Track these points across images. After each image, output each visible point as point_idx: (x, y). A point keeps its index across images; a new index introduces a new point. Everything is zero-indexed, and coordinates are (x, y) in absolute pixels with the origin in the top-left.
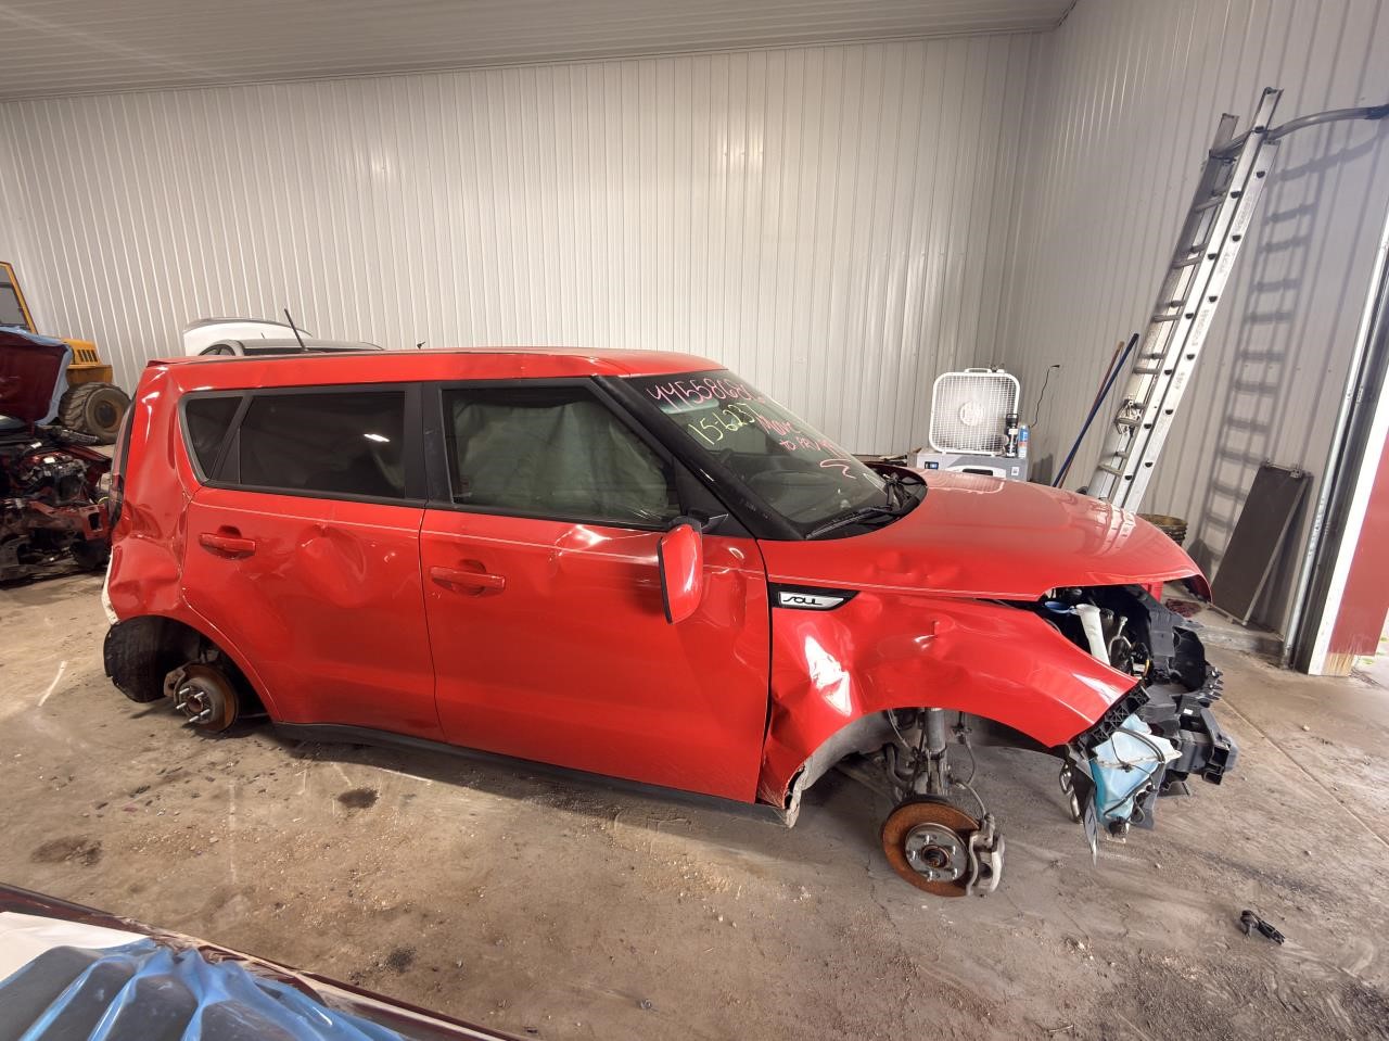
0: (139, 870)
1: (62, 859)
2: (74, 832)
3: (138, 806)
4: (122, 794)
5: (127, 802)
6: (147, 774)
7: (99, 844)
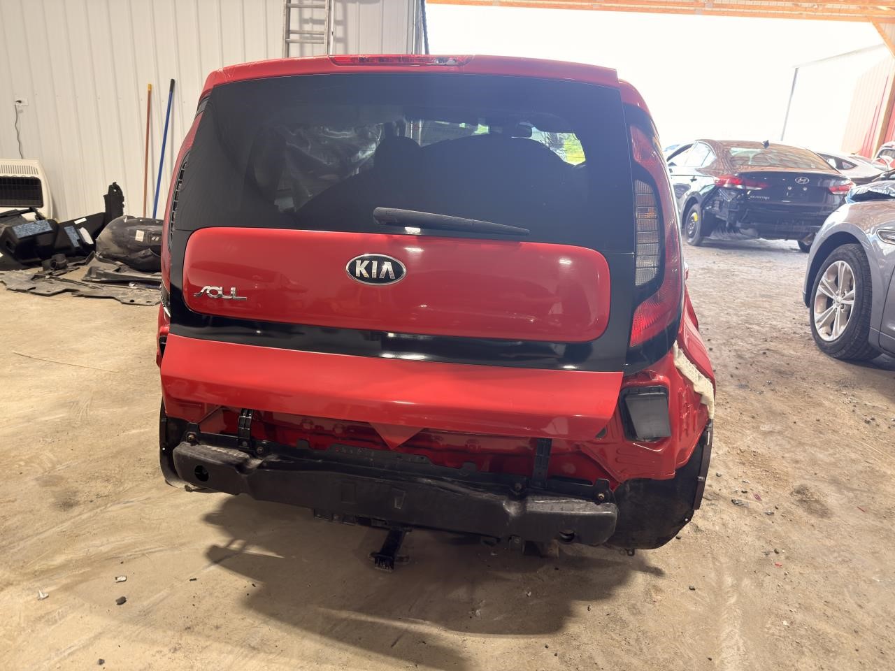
0: (787, 468)
1: (817, 501)
2: (800, 512)
3: (751, 496)
4: (751, 512)
5: (754, 504)
6: (722, 511)
7: (791, 494)
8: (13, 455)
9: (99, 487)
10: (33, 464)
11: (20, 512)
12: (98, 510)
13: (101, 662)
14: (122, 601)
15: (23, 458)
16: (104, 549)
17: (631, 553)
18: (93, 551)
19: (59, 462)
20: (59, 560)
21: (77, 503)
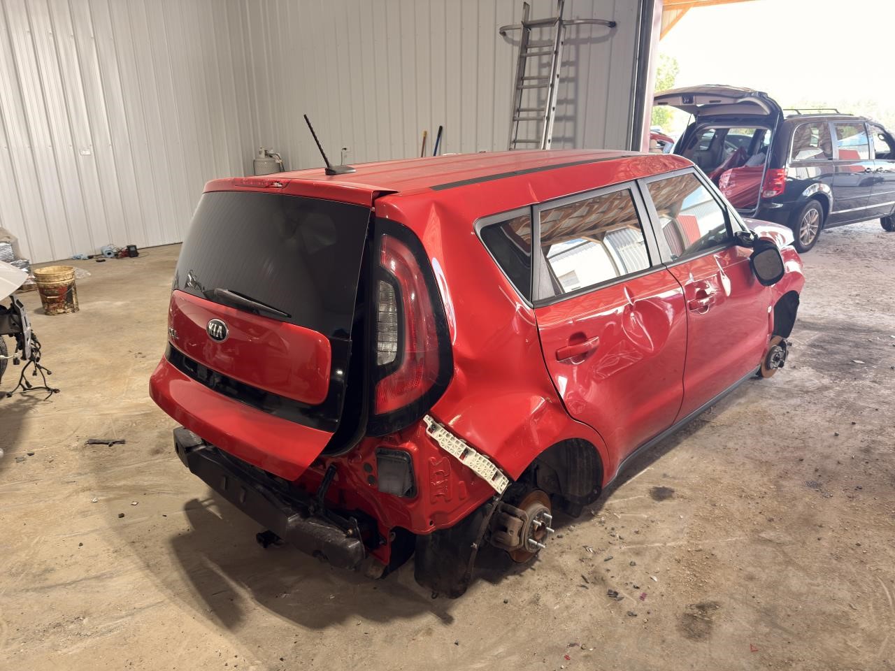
0: (728, 581)
1: (709, 622)
2: (671, 624)
3: (638, 593)
4: (615, 606)
5: (629, 601)
7: (690, 605)
12: (166, 459)
13: (81, 545)
14: (122, 516)
16: (146, 483)
17: (434, 596)
18: (141, 483)
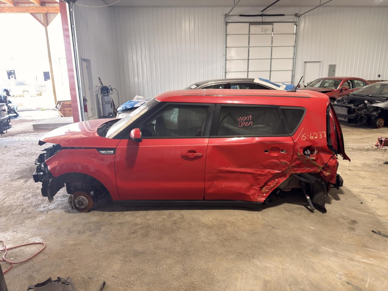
8: (354, 243)
9: (342, 220)
10: (352, 236)
11: (366, 226)
14: (362, 203)
15: (352, 240)
16: (356, 210)
19: (344, 232)
20: (366, 214)
21: (351, 220)
